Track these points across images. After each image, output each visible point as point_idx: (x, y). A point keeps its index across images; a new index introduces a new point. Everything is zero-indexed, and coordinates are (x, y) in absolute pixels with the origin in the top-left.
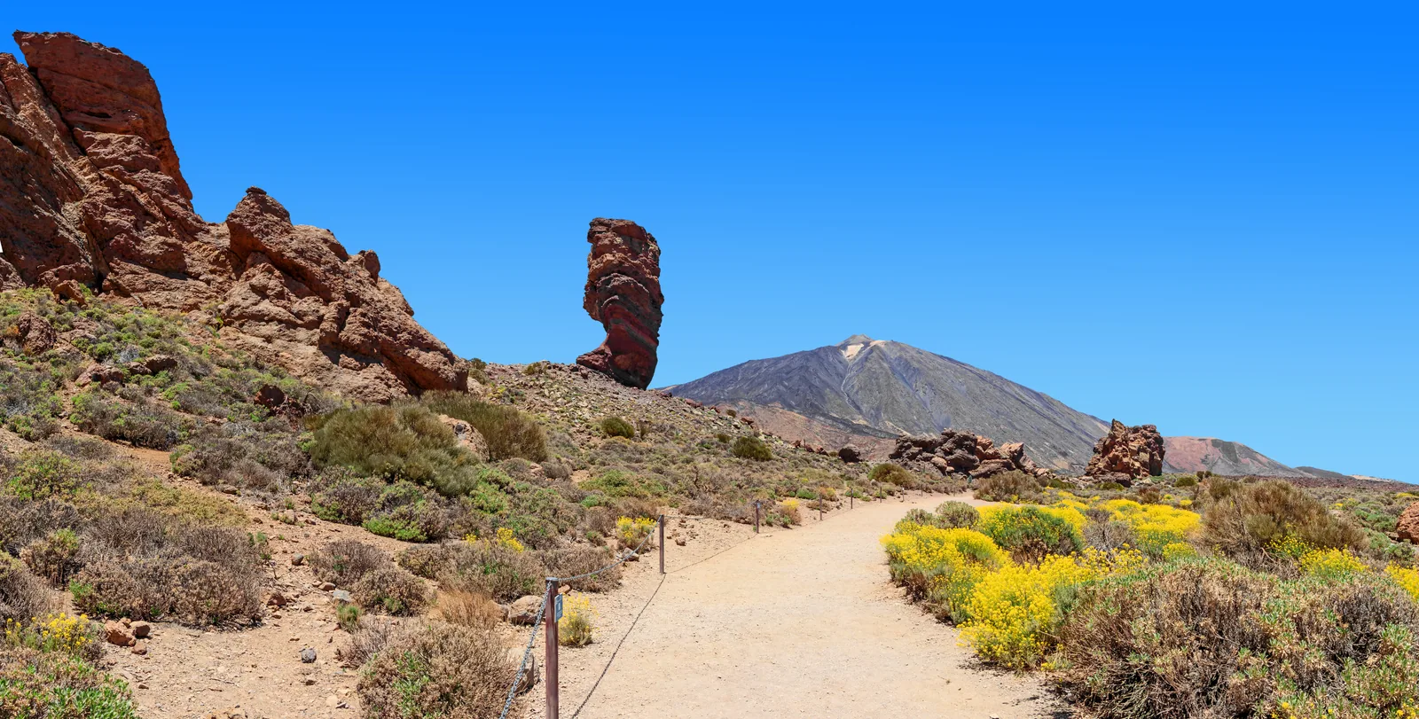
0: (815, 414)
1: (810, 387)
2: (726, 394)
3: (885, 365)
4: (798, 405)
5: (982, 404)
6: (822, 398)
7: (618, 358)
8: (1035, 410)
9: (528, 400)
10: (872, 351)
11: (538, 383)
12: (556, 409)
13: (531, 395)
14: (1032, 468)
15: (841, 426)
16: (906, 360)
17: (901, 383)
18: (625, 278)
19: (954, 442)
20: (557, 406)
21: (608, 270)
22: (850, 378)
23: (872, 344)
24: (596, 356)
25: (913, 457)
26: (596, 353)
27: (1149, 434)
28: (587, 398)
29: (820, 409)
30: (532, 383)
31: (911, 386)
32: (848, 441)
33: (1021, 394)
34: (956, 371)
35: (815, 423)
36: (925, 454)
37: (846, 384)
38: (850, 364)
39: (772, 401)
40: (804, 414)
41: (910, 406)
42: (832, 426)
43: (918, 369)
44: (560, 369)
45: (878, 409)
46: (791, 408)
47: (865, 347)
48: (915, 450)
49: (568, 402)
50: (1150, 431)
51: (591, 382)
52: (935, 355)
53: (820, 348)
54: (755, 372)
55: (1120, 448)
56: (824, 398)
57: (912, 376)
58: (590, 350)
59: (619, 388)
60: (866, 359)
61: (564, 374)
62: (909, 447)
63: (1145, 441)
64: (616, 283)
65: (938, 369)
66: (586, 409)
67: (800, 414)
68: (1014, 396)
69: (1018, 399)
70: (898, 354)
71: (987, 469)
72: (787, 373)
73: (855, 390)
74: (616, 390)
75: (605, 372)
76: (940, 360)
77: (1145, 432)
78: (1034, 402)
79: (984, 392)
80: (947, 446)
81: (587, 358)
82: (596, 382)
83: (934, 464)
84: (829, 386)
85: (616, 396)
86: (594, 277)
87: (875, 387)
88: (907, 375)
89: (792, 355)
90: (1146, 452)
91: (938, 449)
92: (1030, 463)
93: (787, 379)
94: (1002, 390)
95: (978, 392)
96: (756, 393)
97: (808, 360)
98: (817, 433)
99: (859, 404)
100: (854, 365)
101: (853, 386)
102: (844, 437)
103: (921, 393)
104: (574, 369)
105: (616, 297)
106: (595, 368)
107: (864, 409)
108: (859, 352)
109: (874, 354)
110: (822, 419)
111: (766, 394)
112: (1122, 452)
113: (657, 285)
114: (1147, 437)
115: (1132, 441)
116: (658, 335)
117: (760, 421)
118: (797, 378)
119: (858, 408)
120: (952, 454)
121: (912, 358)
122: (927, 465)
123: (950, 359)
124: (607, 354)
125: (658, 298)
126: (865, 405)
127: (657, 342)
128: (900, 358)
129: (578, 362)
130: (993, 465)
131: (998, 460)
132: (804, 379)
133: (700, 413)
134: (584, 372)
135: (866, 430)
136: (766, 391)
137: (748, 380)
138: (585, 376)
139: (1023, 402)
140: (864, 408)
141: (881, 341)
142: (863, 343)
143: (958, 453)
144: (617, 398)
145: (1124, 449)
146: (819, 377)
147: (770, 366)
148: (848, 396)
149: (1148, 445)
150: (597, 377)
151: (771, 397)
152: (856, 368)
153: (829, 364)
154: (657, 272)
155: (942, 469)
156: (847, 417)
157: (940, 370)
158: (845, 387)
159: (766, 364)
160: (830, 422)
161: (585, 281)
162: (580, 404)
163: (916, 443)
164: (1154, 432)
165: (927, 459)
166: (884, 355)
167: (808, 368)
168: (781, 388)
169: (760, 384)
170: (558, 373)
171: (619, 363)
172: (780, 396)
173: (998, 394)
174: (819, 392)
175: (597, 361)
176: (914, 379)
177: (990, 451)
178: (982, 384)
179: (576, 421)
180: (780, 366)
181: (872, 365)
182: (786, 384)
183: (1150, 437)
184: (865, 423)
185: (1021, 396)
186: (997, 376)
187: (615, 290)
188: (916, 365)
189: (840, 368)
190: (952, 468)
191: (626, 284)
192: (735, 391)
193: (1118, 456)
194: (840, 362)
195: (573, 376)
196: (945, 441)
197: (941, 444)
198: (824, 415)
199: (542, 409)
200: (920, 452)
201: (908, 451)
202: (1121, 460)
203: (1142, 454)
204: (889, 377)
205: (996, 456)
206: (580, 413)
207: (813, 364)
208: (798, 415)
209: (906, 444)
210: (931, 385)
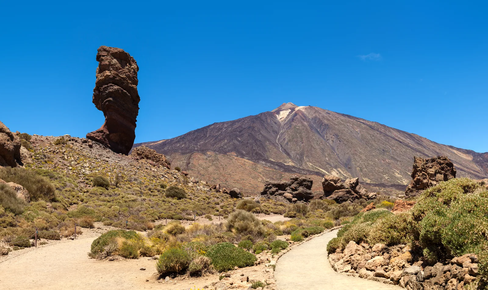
0: (258, 159)
1: (255, 141)
2: (199, 147)
3: (305, 123)
4: (247, 154)
5: (372, 145)
6: (264, 148)
7: (111, 135)
8: (409, 147)
9: (55, 162)
10: (296, 114)
11: (61, 151)
12: (70, 168)
13: (57, 159)
14: (365, 193)
15: (277, 167)
16: (319, 119)
17: (317, 135)
18: (116, 87)
19: (298, 183)
20: (71, 166)
21: (107, 81)
22: (282, 134)
23: (297, 109)
24: (98, 134)
25: (273, 193)
26: (98, 132)
27: (442, 162)
28: (90, 161)
29: (261, 156)
30: (58, 151)
31: (323, 137)
32: (281, 177)
33: (399, 136)
34: (353, 124)
35: (259, 166)
36: (280, 192)
37: (280, 137)
38: (282, 124)
39: (229, 151)
40: (251, 160)
41: (323, 150)
42: (270, 167)
43: (327, 125)
44: (76, 141)
45: (302, 155)
46: (243, 156)
47: (292, 112)
48: (274, 189)
49: (78, 164)
50: (443, 160)
51: (94, 150)
52: (339, 114)
53: (261, 114)
54: (218, 131)
55: (421, 174)
56: (265, 148)
57: (324, 130)
58: (94, 130)
59: (111, 154)
60: (293, 120)
61: (78, 145)
62: (271, 188)
63: (440, 166)
64: (111, 90)
65: (341, 124)
66: (88, 169)
67: (249, 160)
68: (394, 138)
69: (396, 140)
70: (314, 115)
71: (337, 196)
72: (240, 132)
73: (286, 142)
74: (108, 156)
75: (102, 143)
76: (343, 118)
77: (439, 160)
78: (408, 141)
79: (373, 137)
80: (293, 186)
81: (92, 135)
82: (97, 150)
83: (285, 197)
84: (268, 140)
85: (107, 159)
86: (99, 84)
87: (299, 139)
88: (320, 129)
89: (243, 119)
90: (441, 174)
91: (288, 188)
92: (363, 190)
93: (240, 136)
94: (386, 135)
95: (369, 137)
96: (219, 145)
97: (254, 122)
98: (260, 173)
99: (289, 151)
100: (285, 124)
101: (284, 139)
102: (279, 175)
103: (331, 142)
104: (85, 142)
105: (111, 99)
106: (96, 140)
107: (292, 156)
108: (288, 115)
109: (298, 116)
110: (264, 163)
111: (226, 147)
112: (422, 176)
113: (135, 91)
114: (440, 164)
115: (431, 168)
116: (136, 121)
117: (221, 165)
118: (246, 135)
119: (288, 154)
120: (297, 191)
121: (323, 117)
122: (280, 197)
123: (349, 116)
124: (105, 133)
125: (136, 99)
126: (293, 152)
127: (135, 126)
128: (316, 117)
129: (88, 137)
130: (340, 193)
131: (343, 190)
132: (251, 135)
133: (156, 170)
134: (90, 143)
135: (293, 169)
136: (226, 144)
137: (213, 137)
138: (91, 146)
139: (400, 142)
140: (292, 153)
141: (303, 107)
142: (290, 109)
143: (301, 189)
144: (108, 161)
145: (423, 174)
146: (261, 134)
147: (228, 127)
148: (281, 146)
149: (442, 169)
150: (98, 147)
151: (229, 148)
152: (286, 127)
153: (268, 124)
154: (136, 83)
155: (290, 200)
156: (281, 161)
157: (343, 124)
158: (279, 140)
159: (226, 125)
160: (269, 164)
161: (94, 87)
162: (85, 165)
163: (275, 185)
164: (445, 159)
165: (280, 194)
166: (305, 117)
167: (254, 127)
168: (236, 142)
169: (221, 140)
170: (75, 143)
171: (112, 138)
172: (235, 148)
173: (383, 137)
174: (261, 144)
175: (99, 137)
176: (325, 132)
177: (339, 184)
178: (371, 132)
179: (81, 175)
180: (235, 126)
181: (297, 124)
182: (239, 139)
183: (443, 164)
184: (293, 164)
185: (399, 138)
186: (382, 125)
187: (110, 94)
188: (326, 122)
189: (276, 127)
190: (296, 199)
191: (117, 91)
192: (205, 144)
193: (419, 179)
194: (276, 123)
195: (83, 146)
196: (293, 183)
197: (290, 185)
198: (265, 160)
199: (62, 167)
200: (277, 191)
201: (270, 190)
202: (422, 181)
203: (438, 175)
204: (308, 132)
205: (342, 187)
206: (84, 171)
207: (257, 125)
208: (247, 161)
209: (269, 186)
210: (337, 136)
